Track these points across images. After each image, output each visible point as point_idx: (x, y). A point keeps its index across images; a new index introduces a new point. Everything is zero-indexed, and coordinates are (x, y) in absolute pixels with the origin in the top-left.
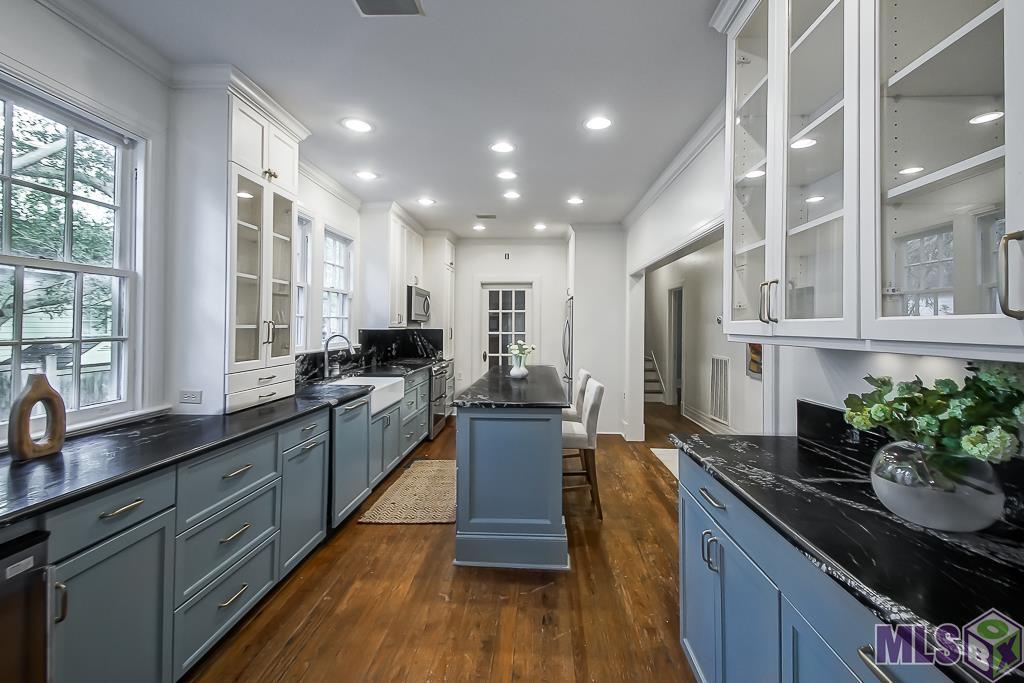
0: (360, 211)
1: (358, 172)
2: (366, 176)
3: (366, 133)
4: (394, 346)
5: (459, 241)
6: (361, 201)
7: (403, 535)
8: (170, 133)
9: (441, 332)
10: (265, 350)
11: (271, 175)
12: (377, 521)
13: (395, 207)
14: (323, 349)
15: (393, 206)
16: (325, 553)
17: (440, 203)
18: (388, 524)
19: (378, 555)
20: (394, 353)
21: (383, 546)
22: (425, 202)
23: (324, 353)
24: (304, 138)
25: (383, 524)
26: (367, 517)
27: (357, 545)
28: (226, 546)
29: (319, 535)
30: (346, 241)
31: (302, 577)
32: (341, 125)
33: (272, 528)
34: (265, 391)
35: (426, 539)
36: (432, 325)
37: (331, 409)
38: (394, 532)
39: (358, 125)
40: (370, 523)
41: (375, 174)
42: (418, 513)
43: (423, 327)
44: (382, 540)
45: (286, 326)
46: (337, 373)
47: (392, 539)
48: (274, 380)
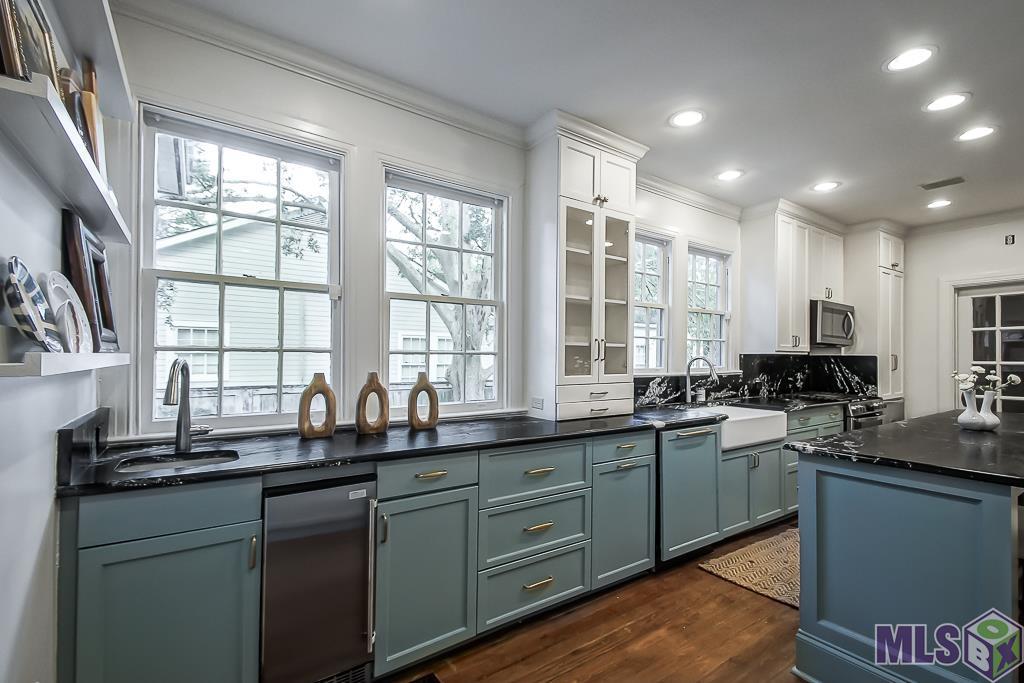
0: (740, 222)
1: (719, 173)
2: (729, 176)
3: (699, 124)
4: (799, 376)
5: (909, 233)
6: (740, 209)
7: (743, 603)
8: (525, 187)
9: (874, 359)
10: (598, 367)
11: (601, 200)
12: (720, 573)
13: (783, 204)
14: (685, 373)
15: (780, 205)
16: (651, 585)
17: (847, 183)
18: (731, 582)
19: (701, 613)
20: (799, 384)
21: (712, 605)
22: (825, 187)
23: (685, 377)
24: (641, 154)
25: (726, 580)
26: (712, 564)
27: (687, 590)
28: (531, 536)
29: (646, 562)
30: (723, 257)
31: (619, 597)
32: (670, 126)
33: (581, 534)
34: (598, 405)
35: (771, 620)
36: (860, 349)
37: (658, 432)
38: (734, 594)
39: (688, 119)
40: (711, 573)
41: (738, 170)
42: (777, 586)
43: (843, 352)
44: (716, 597)
45: (624, 345)
46: (702, 398)
47: (728, 602)
48: (607, 397)
